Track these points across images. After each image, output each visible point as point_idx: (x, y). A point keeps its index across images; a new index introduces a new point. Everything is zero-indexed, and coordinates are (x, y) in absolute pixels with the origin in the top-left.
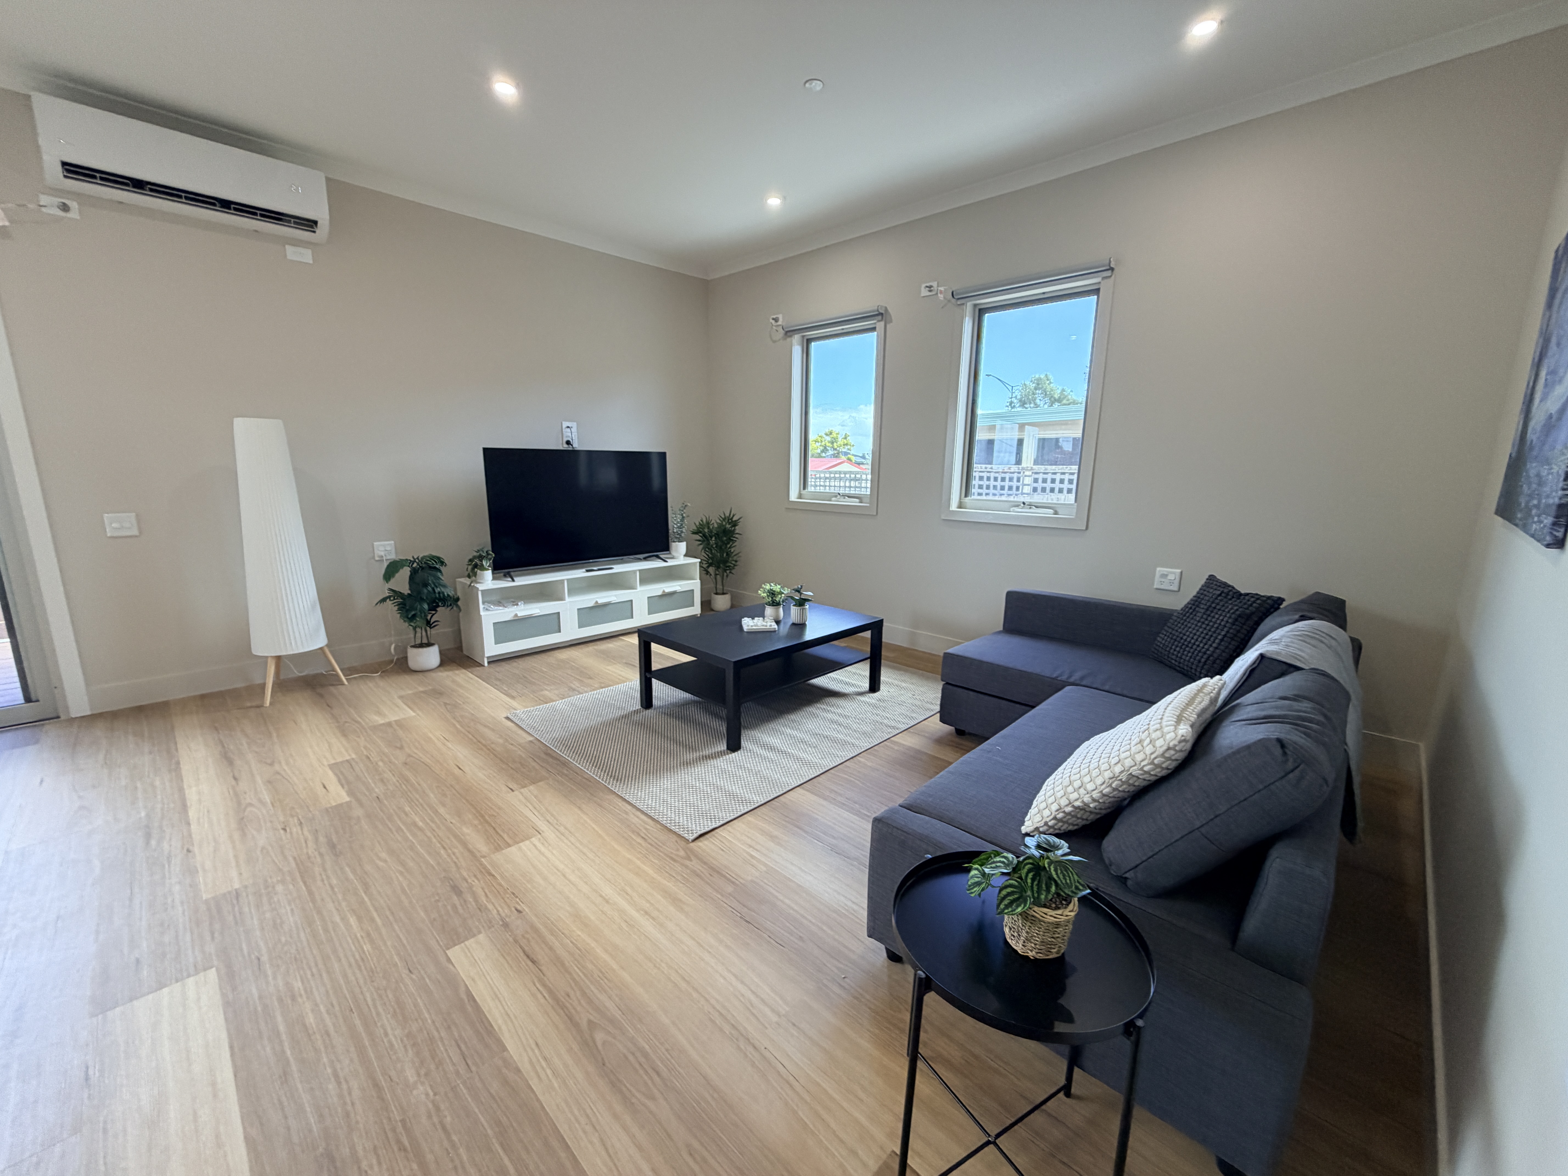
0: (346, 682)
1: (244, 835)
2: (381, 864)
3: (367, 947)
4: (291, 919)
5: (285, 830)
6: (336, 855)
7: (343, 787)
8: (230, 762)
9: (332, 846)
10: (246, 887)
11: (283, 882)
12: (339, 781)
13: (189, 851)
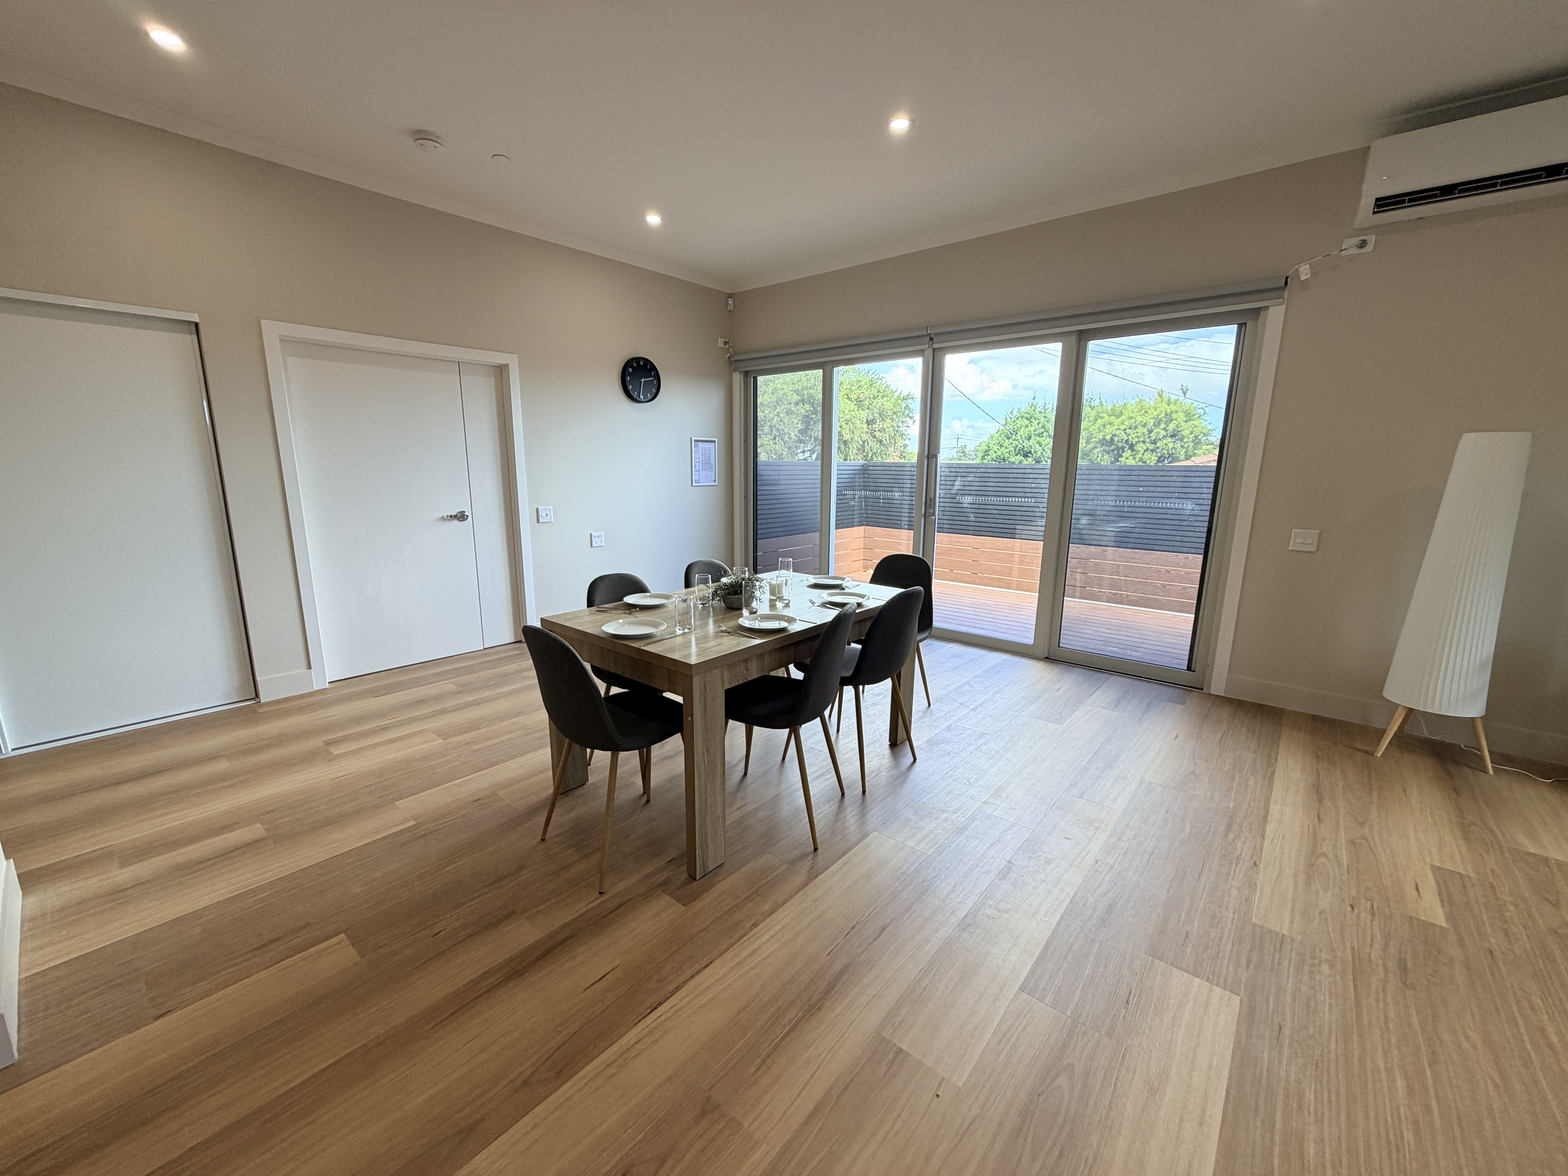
0: (1491, 772)
1: (1308, 883)
2: (1466, 1045)
3: (1408, 1136)
4: (1327, 1015)
5: (1352, 907)
6: (1404, 983)
7: (1443, 906)
8: (1320, 800)
9: (1403, 968)
10: (1293, 940)
11: (1332, 966)
12: (1440, 893)
13: (1255, 863)
